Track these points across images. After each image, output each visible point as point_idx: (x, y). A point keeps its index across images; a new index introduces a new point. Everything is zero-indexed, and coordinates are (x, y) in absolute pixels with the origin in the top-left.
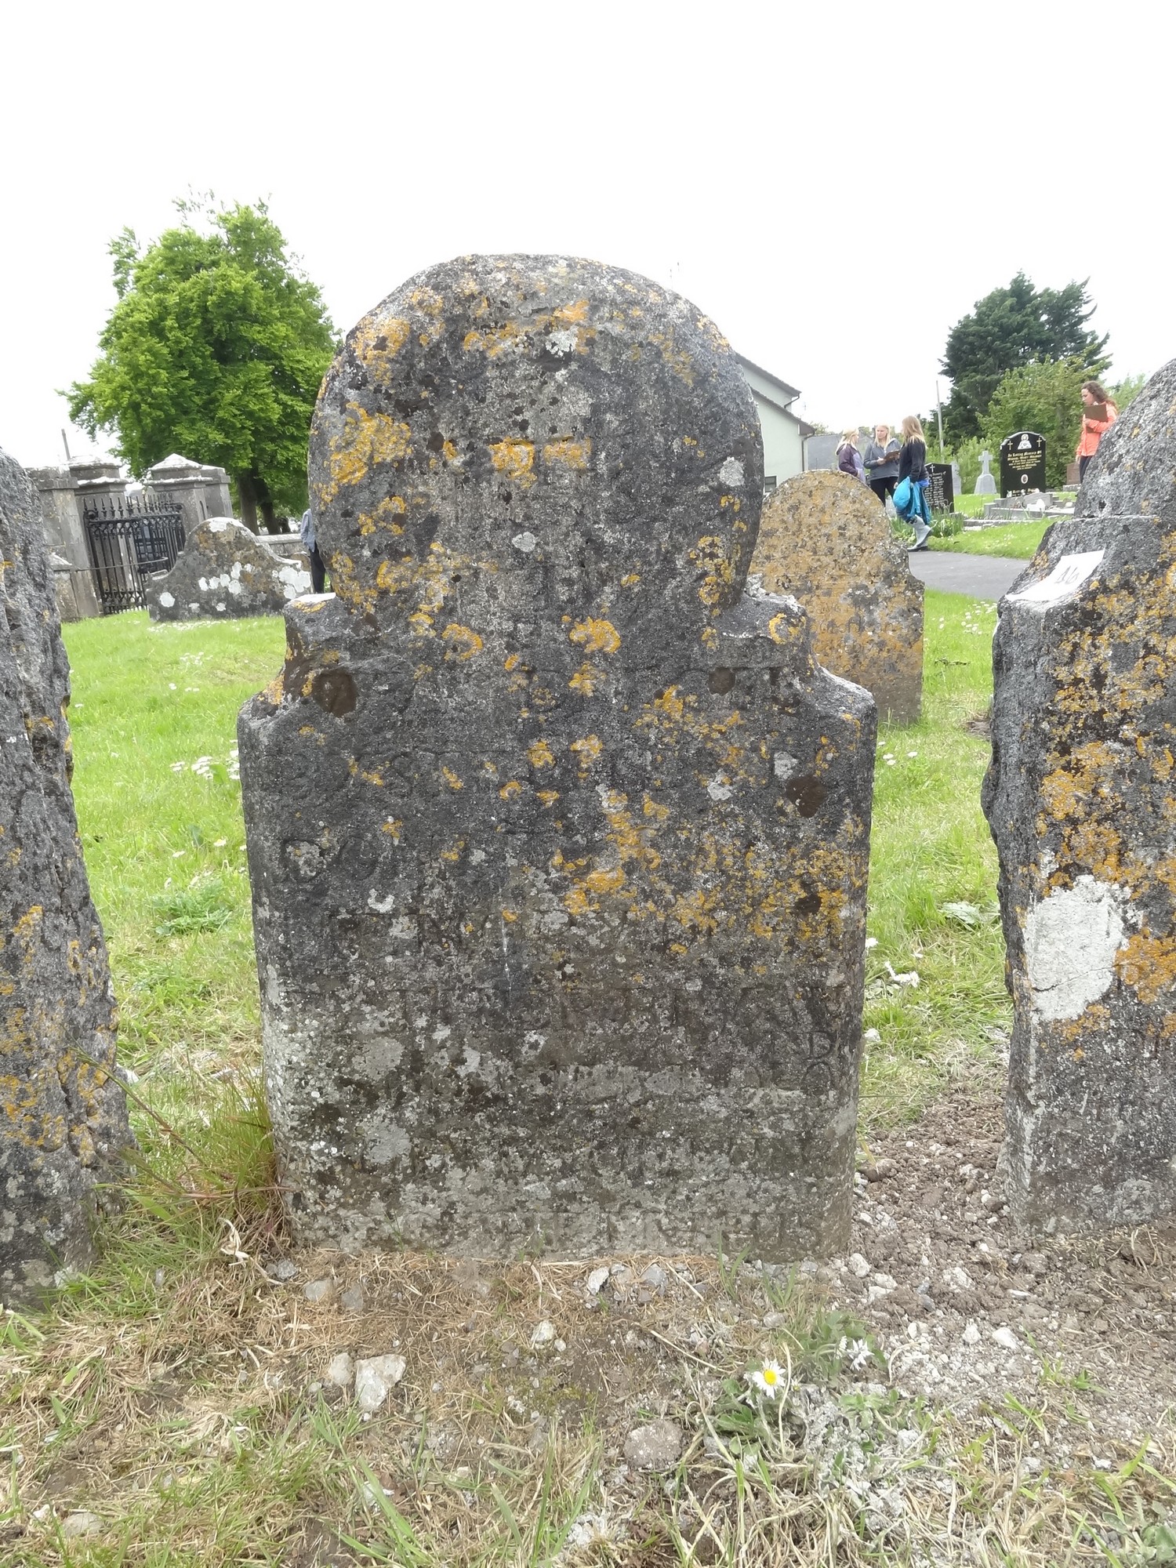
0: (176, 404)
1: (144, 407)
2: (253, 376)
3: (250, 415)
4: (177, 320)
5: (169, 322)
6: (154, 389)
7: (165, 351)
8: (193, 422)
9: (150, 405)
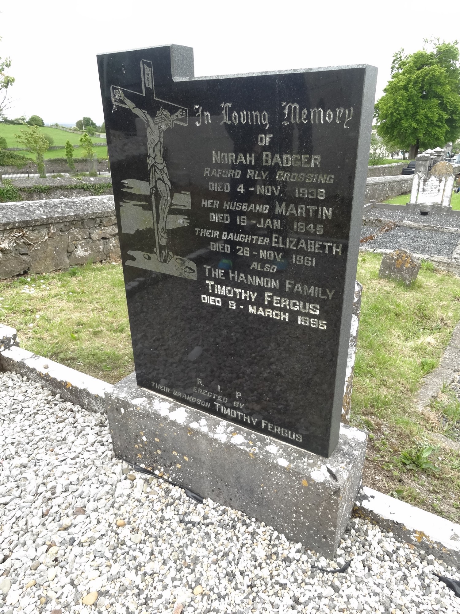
0: (405, 113)
1: (395, 114)
2: (432, 105)
3: (427, 118)
6: (400, 108)
7: (407, 95)
8: (407, 119)
9: (397, 114)
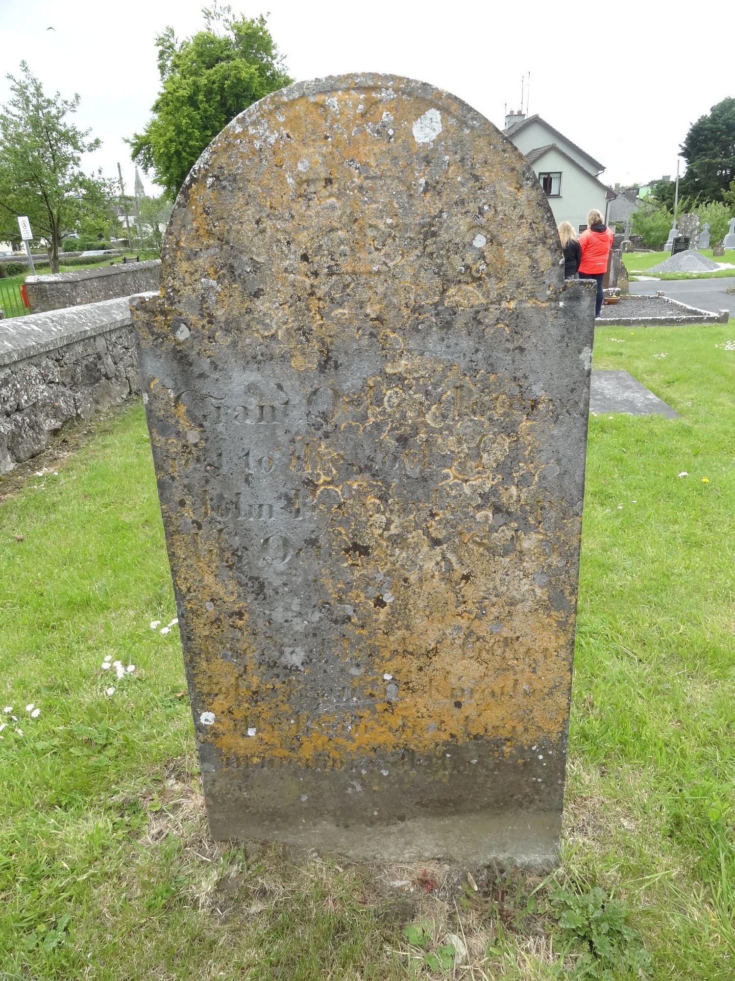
4: (205, 96)
5: (201, 97)
